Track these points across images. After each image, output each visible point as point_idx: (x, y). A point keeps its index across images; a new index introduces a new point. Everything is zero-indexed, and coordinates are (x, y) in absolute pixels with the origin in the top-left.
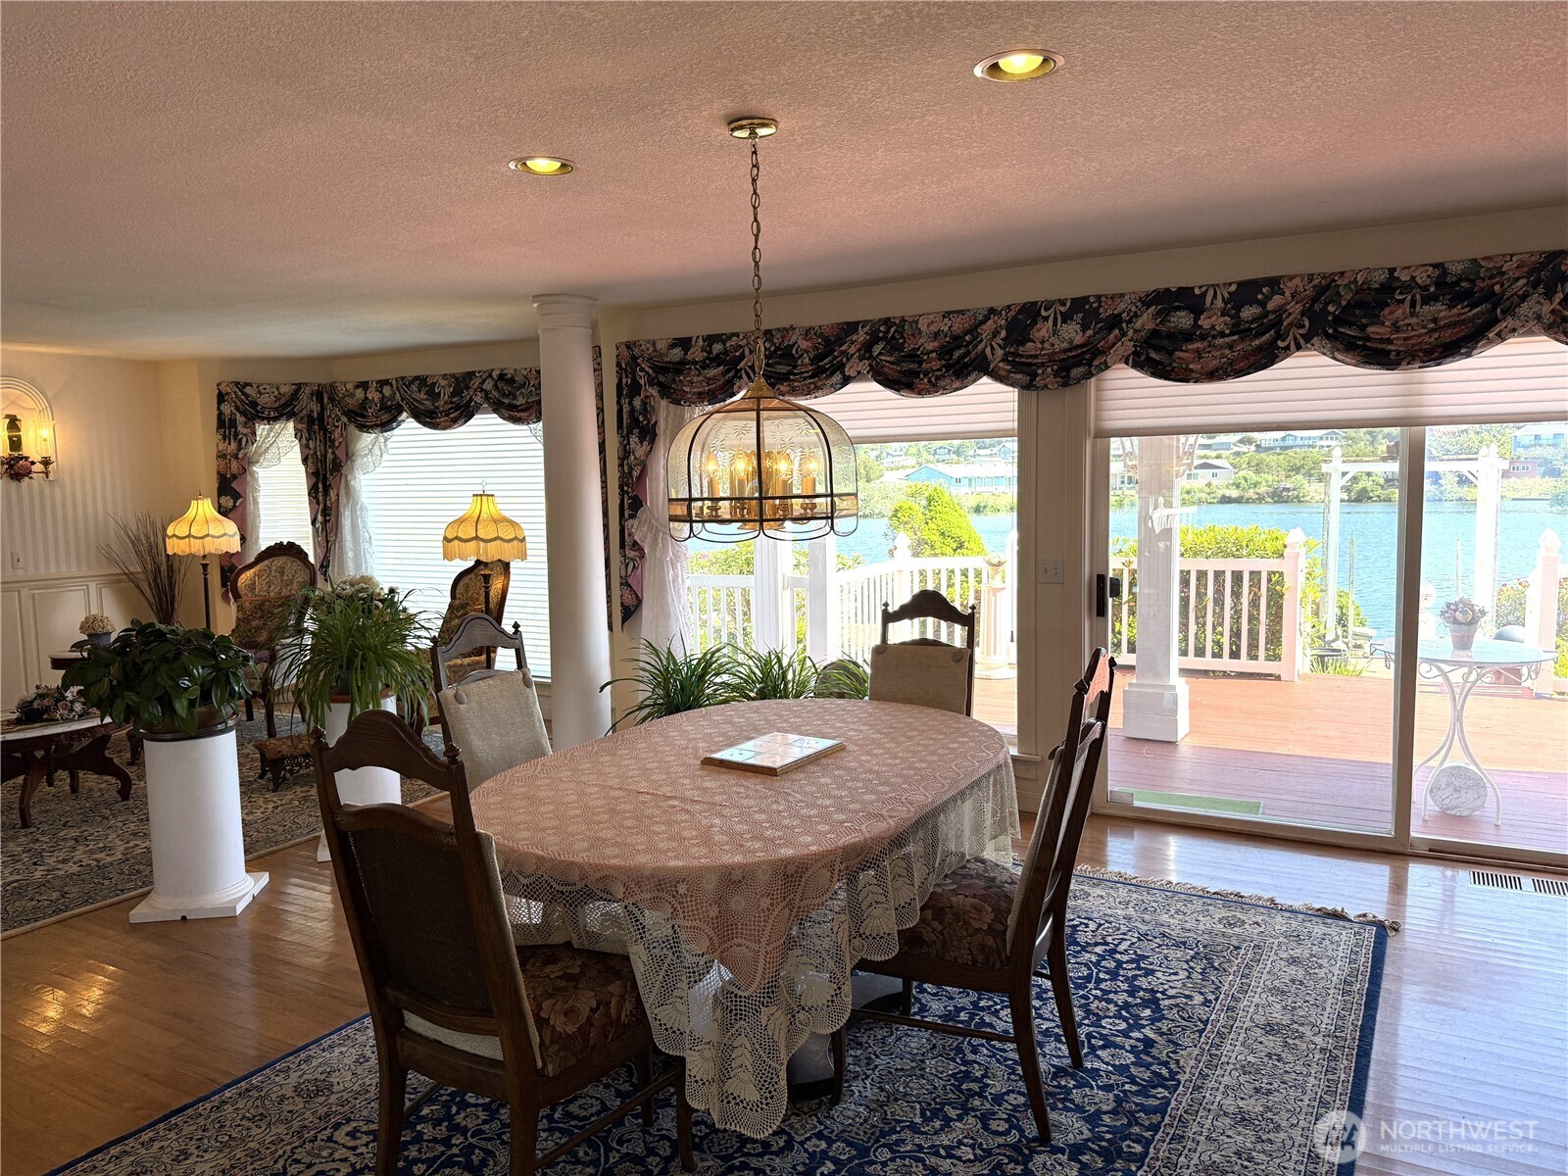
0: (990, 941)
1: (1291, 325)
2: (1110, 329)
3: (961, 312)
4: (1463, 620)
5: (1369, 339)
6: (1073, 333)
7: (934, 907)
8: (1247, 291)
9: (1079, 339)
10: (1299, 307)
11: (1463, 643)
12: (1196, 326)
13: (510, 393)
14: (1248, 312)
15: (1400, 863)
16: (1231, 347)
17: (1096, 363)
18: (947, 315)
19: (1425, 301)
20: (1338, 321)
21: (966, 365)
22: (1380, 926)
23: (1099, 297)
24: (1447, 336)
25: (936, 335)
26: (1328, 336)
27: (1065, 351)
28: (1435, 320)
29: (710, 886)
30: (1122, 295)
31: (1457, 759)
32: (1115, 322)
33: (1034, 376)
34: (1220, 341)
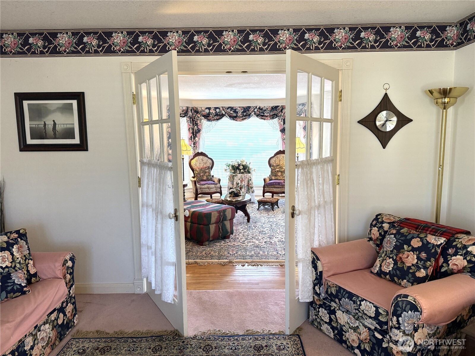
13: (262, 112)
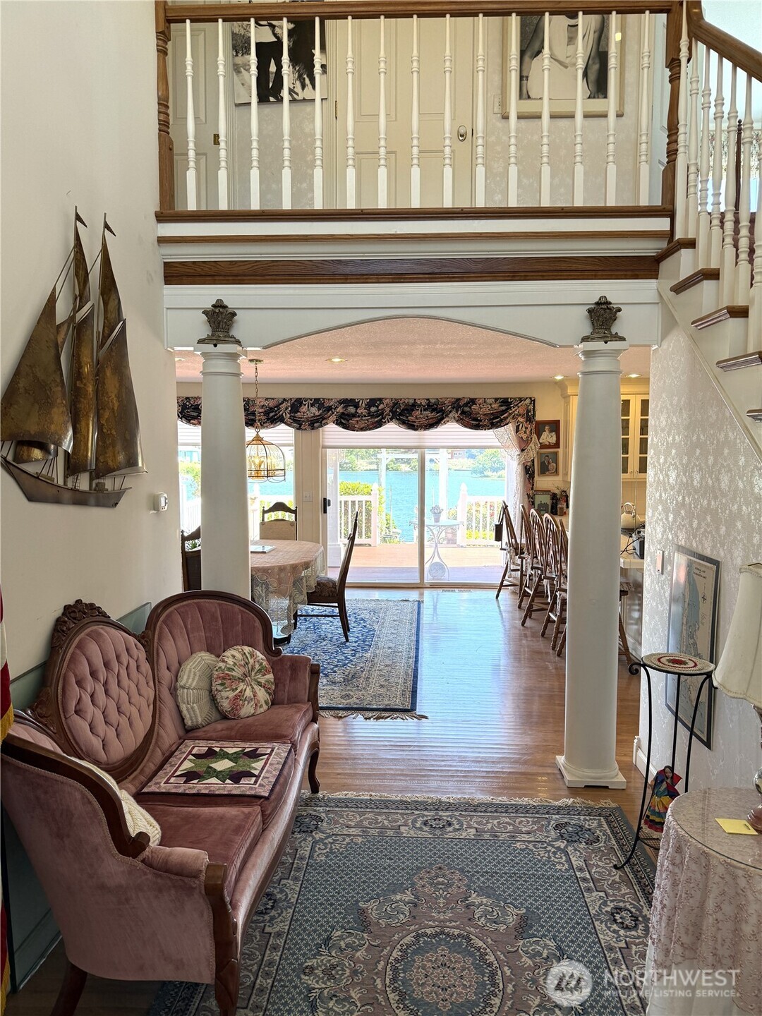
0: (333, 589)
1: (386, 415)
2: (328, 411)
3: (273, 399)
4: (437, 512)
5: (409, 421)
6: (314, 411)
7: (319, 584)
8: (373, 402)
9: (317, 413)
10: (389, 409)
11: (437, 520)
12: (356, 412)
14: (373, 409)
15: (421, 590)
16: (368, 420)
17: (323, 422)
18: (267, 399)
19: (424, 411)
20: (400, 414)
21: (275, 419)
22: (419, 601)
23: (324, 399)
24: (431, 421)
25: (263, 406)
26: (397, 419)
27: (312, 417)
28: (427, 417)
29: (276, 570)
30: (332, 399)
31: (436, 560)
32: (329, 409)
33: (301, 425)
34: (364, 418)
